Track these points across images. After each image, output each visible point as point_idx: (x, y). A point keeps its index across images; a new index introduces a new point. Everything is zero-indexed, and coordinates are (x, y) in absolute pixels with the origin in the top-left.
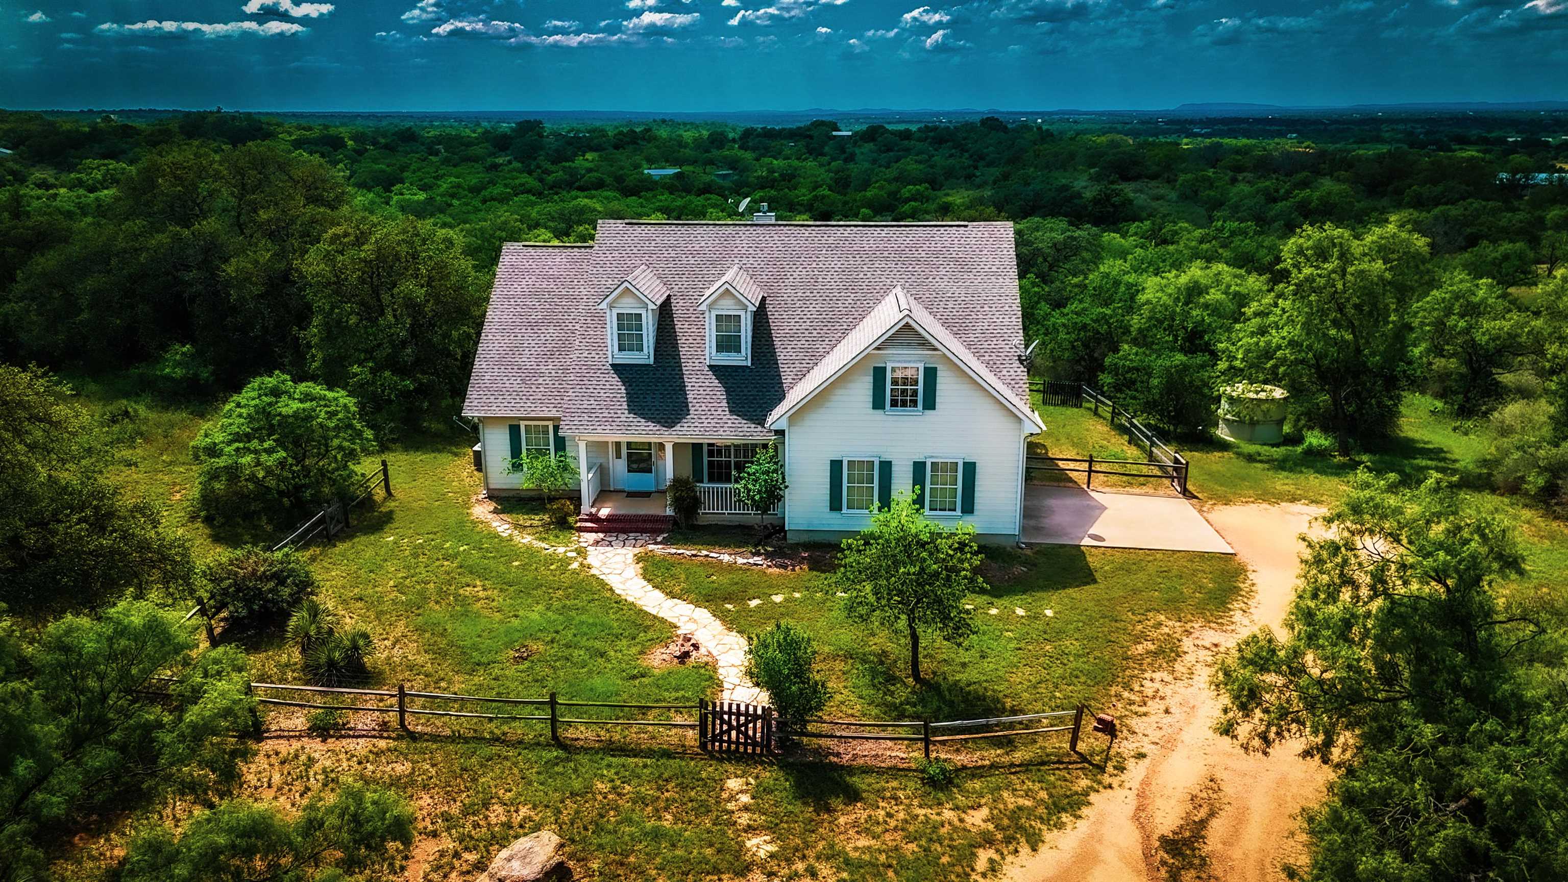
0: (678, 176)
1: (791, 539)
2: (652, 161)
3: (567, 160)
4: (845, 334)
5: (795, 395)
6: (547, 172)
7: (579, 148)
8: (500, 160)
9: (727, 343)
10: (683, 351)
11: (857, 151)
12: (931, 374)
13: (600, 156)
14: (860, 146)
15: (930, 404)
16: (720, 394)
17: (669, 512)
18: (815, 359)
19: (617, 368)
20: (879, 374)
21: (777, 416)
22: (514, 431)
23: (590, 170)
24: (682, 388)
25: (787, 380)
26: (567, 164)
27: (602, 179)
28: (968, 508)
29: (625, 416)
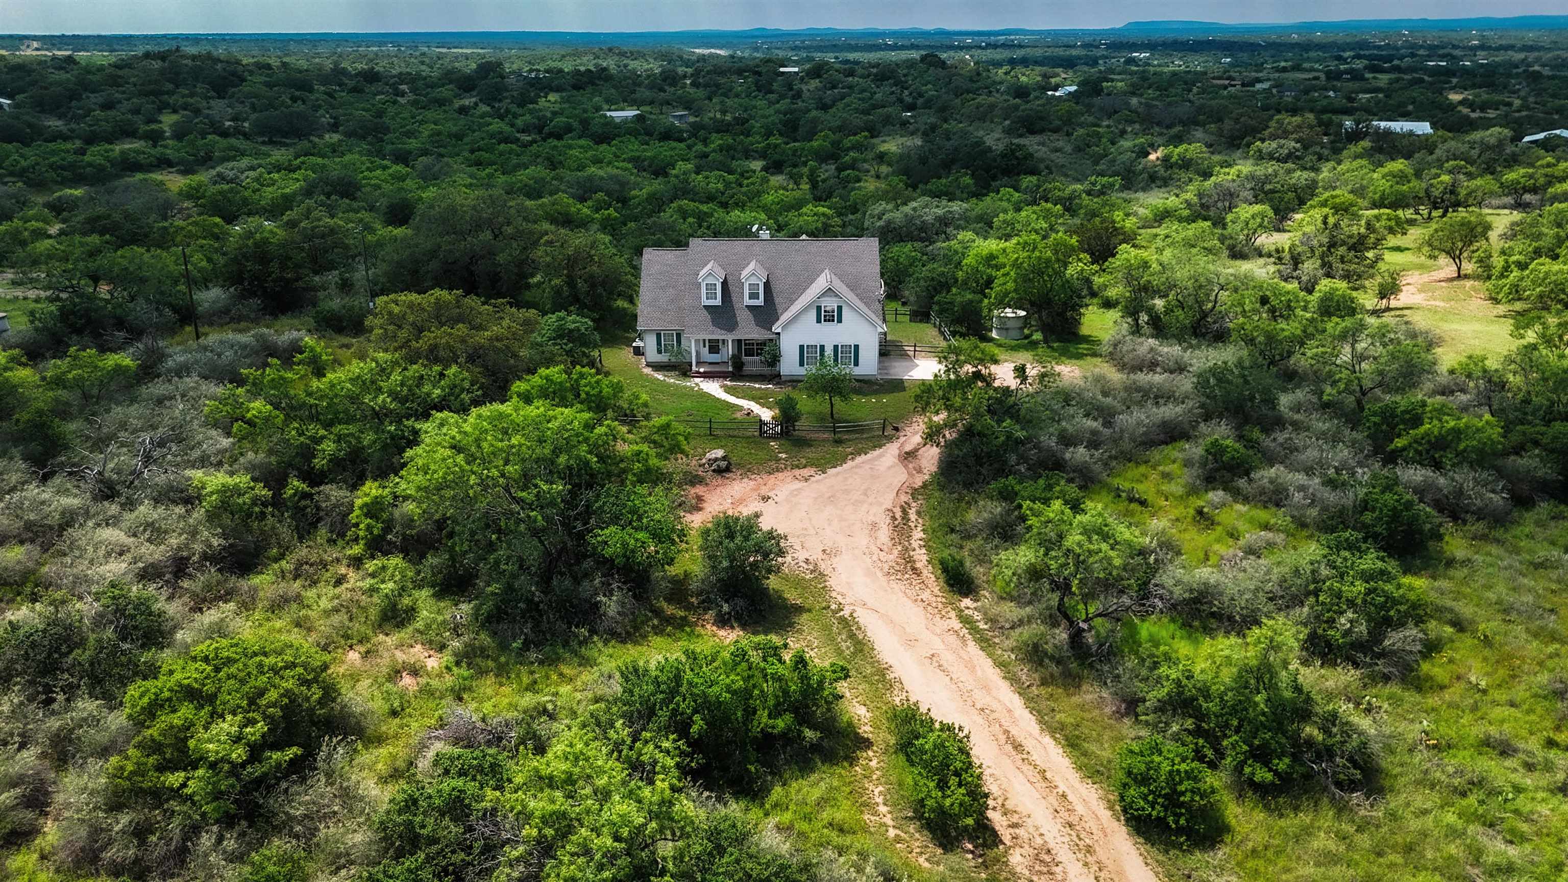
0: (640, 118)
1: (783, 379)
2: (612, 103)
3: (531, 103)
4: (804, 290)
5: (784, 318)
6: (515, 116)
7: (541, 90)
8: (466, 102)
9: (754, 296)
10: (734, 299)
11: (804, 88)
12: (840, 308)
13: (562, 98)
14: (806, 83)
15: (840, 321)
16: (751, 317)
17: (730, 369)
18: (792, 302)
19: (706, 307)
20: (819, 308)
21: (776, 328)
22: (659, 336)
23: (555, 114)
24: (735, 315)
25: (780, 311)
26: (531, 106)
27: (569, 124)
28: (856, 364)
29: (712, 328)
